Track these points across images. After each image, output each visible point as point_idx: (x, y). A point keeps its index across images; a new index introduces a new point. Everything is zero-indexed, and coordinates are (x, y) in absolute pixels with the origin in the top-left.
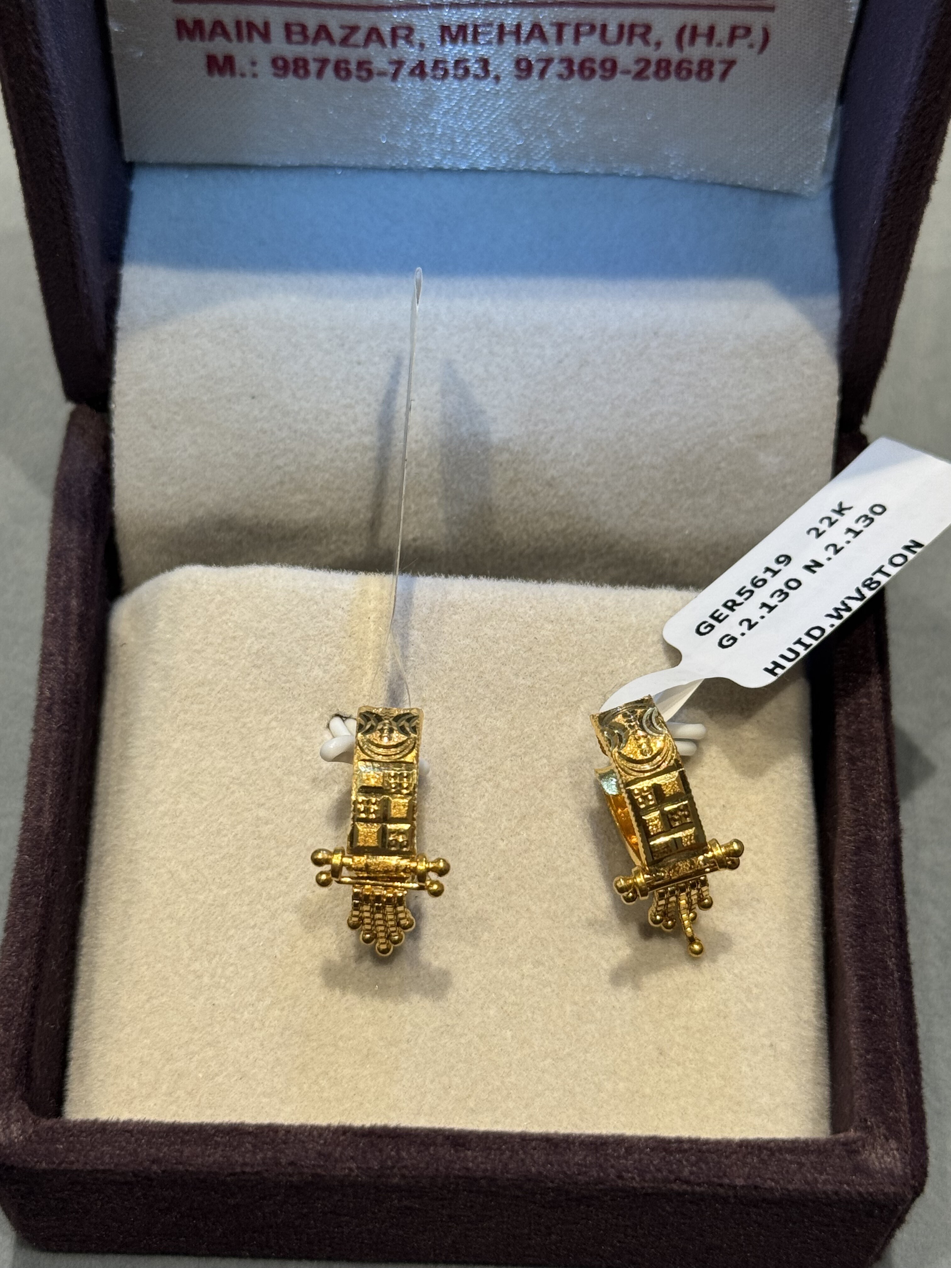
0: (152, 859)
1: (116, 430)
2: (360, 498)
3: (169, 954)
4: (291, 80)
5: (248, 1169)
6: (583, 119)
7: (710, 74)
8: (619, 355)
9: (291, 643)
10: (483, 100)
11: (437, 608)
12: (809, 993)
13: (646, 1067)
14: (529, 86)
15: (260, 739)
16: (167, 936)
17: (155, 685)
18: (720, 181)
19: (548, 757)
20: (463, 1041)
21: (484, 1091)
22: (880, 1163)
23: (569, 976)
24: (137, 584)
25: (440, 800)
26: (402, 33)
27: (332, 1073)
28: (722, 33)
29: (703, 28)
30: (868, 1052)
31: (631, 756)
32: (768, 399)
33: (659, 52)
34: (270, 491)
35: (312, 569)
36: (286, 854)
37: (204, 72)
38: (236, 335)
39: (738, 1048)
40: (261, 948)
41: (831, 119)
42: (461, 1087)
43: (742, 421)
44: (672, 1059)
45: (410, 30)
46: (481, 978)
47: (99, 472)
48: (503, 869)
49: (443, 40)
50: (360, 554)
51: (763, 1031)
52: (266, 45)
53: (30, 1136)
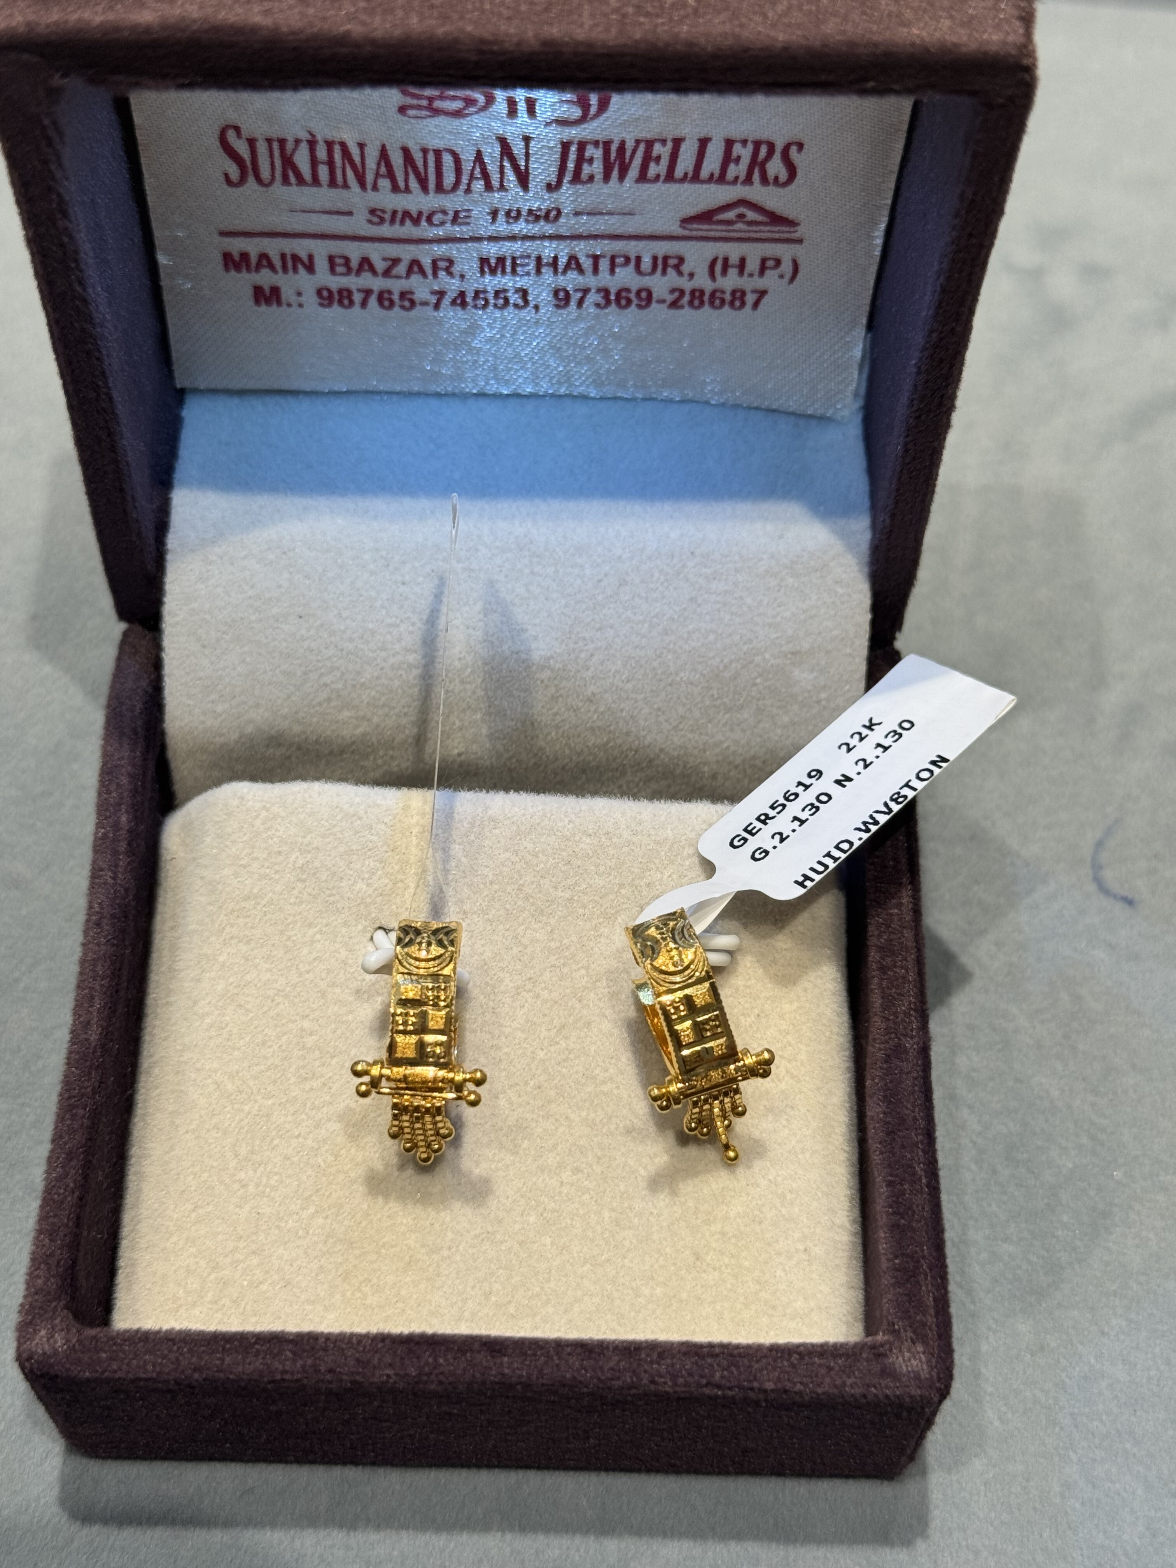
0: (198, 1070)
1: (167, 650)
2: (406, 714)
3: (215, 1164)
4: (336, 310)
5: (287, 1377)
6: (622, 346)
7: (743, 304)
8: (657, 575)
9: (335, 857)
10: (525, 328)
11: (478, 823)
12: (842, 1199)
13: (683, 1272)
14: (568, 315)
15: (305, 951)
16: (213, 1146)
17: (203, 899)
18: (755, 405)
19: (587, 968)
20: (503, 1248)
21: (524, 1297)
22: (907, 1366)
23: (607, 1182)
24: (188, 799)
25: (480, 1011)
26: (442, 264)
27: (375, 1280)
28: (753, 265)
29: (734, 259)
30: (896, 1257)
31: (663, 968)
32: (803, 617)
33: (692, 282)
34: (317, 708)
35: (357, 784)
36: (329, 1064)
37: (251, 302)
38: (284, 556)
39: (773, 1253)
40: (306, 1157)
41: (861, 346)
42: (502, 1292)
43: (777, 638)
44: (708, 1265)
45: (451, 262)
46: (520, 1185)
47: (150, 690)
48: (542, 1078)
49: (482, 272)
50: (407, 769)
51: (797, 1235)
52: (311, 276)
53: (74, 1346)
